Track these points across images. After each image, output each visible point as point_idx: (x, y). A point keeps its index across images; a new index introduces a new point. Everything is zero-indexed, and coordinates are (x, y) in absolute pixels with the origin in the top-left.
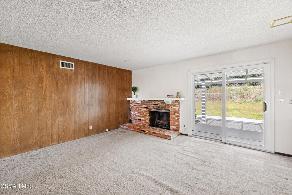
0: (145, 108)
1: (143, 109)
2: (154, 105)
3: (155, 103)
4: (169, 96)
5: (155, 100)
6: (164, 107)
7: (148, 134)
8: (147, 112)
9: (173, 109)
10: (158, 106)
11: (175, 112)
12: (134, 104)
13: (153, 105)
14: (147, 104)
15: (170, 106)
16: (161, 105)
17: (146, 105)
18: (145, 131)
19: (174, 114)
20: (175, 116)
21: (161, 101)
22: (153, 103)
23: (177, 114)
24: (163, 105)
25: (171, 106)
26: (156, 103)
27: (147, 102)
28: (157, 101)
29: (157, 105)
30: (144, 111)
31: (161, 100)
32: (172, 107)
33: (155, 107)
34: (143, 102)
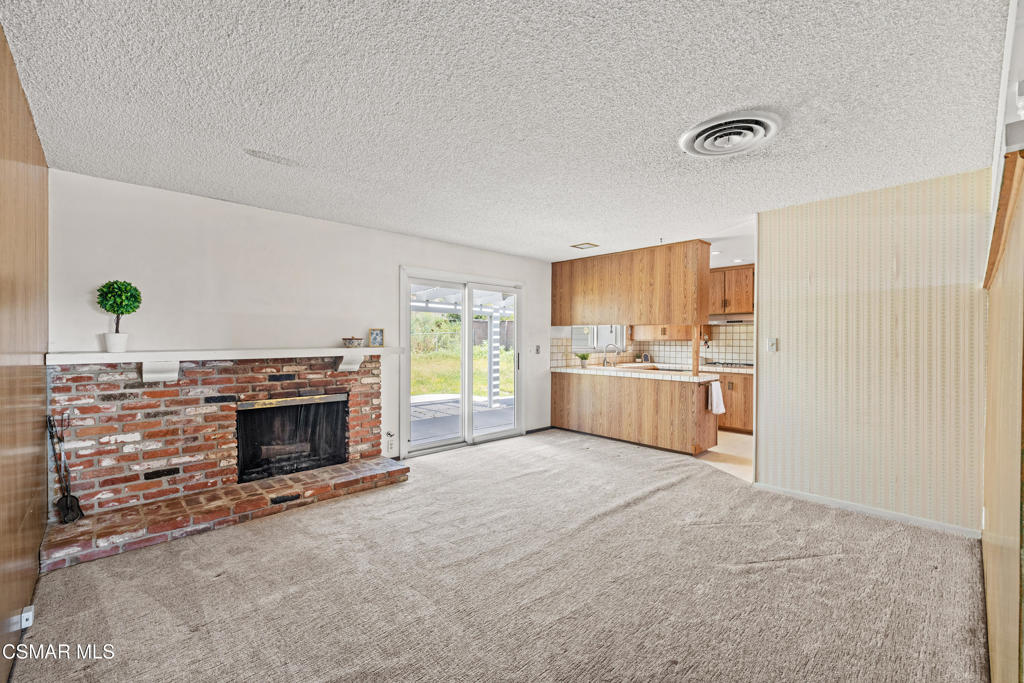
0: (209, 400)
1: (191, 410)
2: (273, 378)
3: (280, 370)
4: (348, 342)
5: (276, 360)
6: (327, 383)
7: (313, 502)
8: (226, 418)
9: (363, 385)
10: (297, 380)
11: (367, 395)
12: (97, 392)
13: (267, 383)
14: (229, 380)
15: (350, 377)
16: (311, 376)
17: (216, 383)
18: (298, 497)
19: (366, 403)
20: (368, 408)
21: (313, 362)
22: (269, 370)
23: (375, 401)
24: (319, 376)
25: (356, 377)
26: (287, 369)
27: (226, 370)
28: (290, 361)
29: (290, 377)
30: (200, 420)
31: (310, 359)
32: (356, 380)
33: (279, 390)
34: (193, 373)
